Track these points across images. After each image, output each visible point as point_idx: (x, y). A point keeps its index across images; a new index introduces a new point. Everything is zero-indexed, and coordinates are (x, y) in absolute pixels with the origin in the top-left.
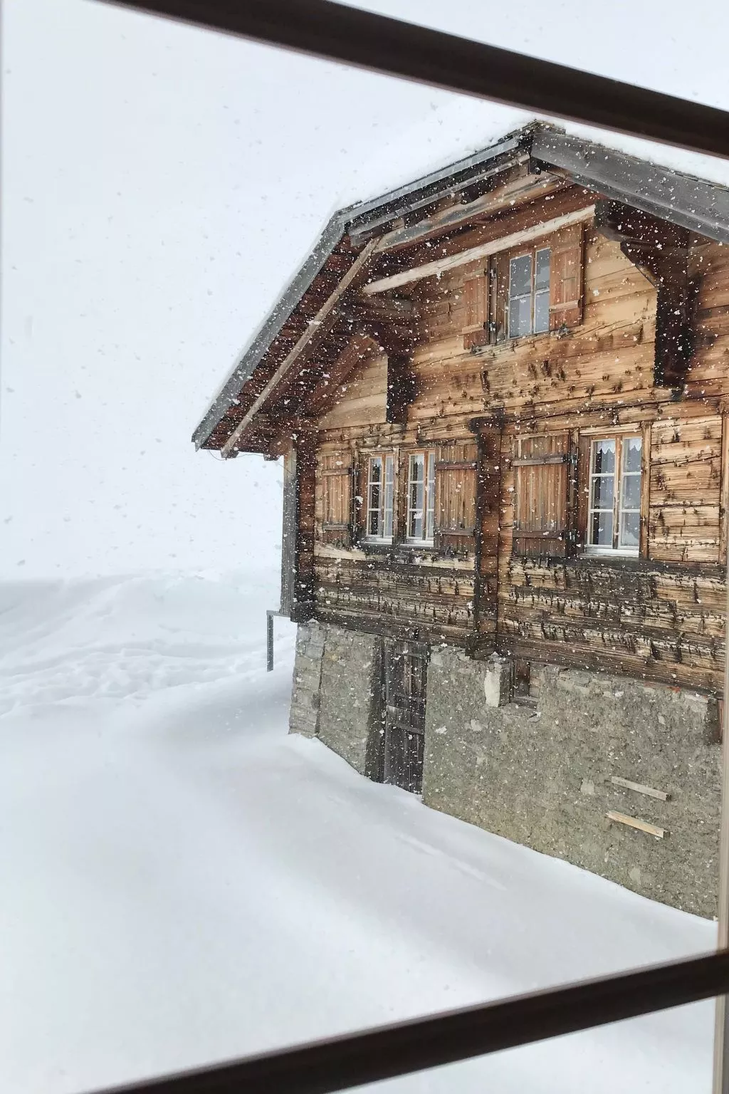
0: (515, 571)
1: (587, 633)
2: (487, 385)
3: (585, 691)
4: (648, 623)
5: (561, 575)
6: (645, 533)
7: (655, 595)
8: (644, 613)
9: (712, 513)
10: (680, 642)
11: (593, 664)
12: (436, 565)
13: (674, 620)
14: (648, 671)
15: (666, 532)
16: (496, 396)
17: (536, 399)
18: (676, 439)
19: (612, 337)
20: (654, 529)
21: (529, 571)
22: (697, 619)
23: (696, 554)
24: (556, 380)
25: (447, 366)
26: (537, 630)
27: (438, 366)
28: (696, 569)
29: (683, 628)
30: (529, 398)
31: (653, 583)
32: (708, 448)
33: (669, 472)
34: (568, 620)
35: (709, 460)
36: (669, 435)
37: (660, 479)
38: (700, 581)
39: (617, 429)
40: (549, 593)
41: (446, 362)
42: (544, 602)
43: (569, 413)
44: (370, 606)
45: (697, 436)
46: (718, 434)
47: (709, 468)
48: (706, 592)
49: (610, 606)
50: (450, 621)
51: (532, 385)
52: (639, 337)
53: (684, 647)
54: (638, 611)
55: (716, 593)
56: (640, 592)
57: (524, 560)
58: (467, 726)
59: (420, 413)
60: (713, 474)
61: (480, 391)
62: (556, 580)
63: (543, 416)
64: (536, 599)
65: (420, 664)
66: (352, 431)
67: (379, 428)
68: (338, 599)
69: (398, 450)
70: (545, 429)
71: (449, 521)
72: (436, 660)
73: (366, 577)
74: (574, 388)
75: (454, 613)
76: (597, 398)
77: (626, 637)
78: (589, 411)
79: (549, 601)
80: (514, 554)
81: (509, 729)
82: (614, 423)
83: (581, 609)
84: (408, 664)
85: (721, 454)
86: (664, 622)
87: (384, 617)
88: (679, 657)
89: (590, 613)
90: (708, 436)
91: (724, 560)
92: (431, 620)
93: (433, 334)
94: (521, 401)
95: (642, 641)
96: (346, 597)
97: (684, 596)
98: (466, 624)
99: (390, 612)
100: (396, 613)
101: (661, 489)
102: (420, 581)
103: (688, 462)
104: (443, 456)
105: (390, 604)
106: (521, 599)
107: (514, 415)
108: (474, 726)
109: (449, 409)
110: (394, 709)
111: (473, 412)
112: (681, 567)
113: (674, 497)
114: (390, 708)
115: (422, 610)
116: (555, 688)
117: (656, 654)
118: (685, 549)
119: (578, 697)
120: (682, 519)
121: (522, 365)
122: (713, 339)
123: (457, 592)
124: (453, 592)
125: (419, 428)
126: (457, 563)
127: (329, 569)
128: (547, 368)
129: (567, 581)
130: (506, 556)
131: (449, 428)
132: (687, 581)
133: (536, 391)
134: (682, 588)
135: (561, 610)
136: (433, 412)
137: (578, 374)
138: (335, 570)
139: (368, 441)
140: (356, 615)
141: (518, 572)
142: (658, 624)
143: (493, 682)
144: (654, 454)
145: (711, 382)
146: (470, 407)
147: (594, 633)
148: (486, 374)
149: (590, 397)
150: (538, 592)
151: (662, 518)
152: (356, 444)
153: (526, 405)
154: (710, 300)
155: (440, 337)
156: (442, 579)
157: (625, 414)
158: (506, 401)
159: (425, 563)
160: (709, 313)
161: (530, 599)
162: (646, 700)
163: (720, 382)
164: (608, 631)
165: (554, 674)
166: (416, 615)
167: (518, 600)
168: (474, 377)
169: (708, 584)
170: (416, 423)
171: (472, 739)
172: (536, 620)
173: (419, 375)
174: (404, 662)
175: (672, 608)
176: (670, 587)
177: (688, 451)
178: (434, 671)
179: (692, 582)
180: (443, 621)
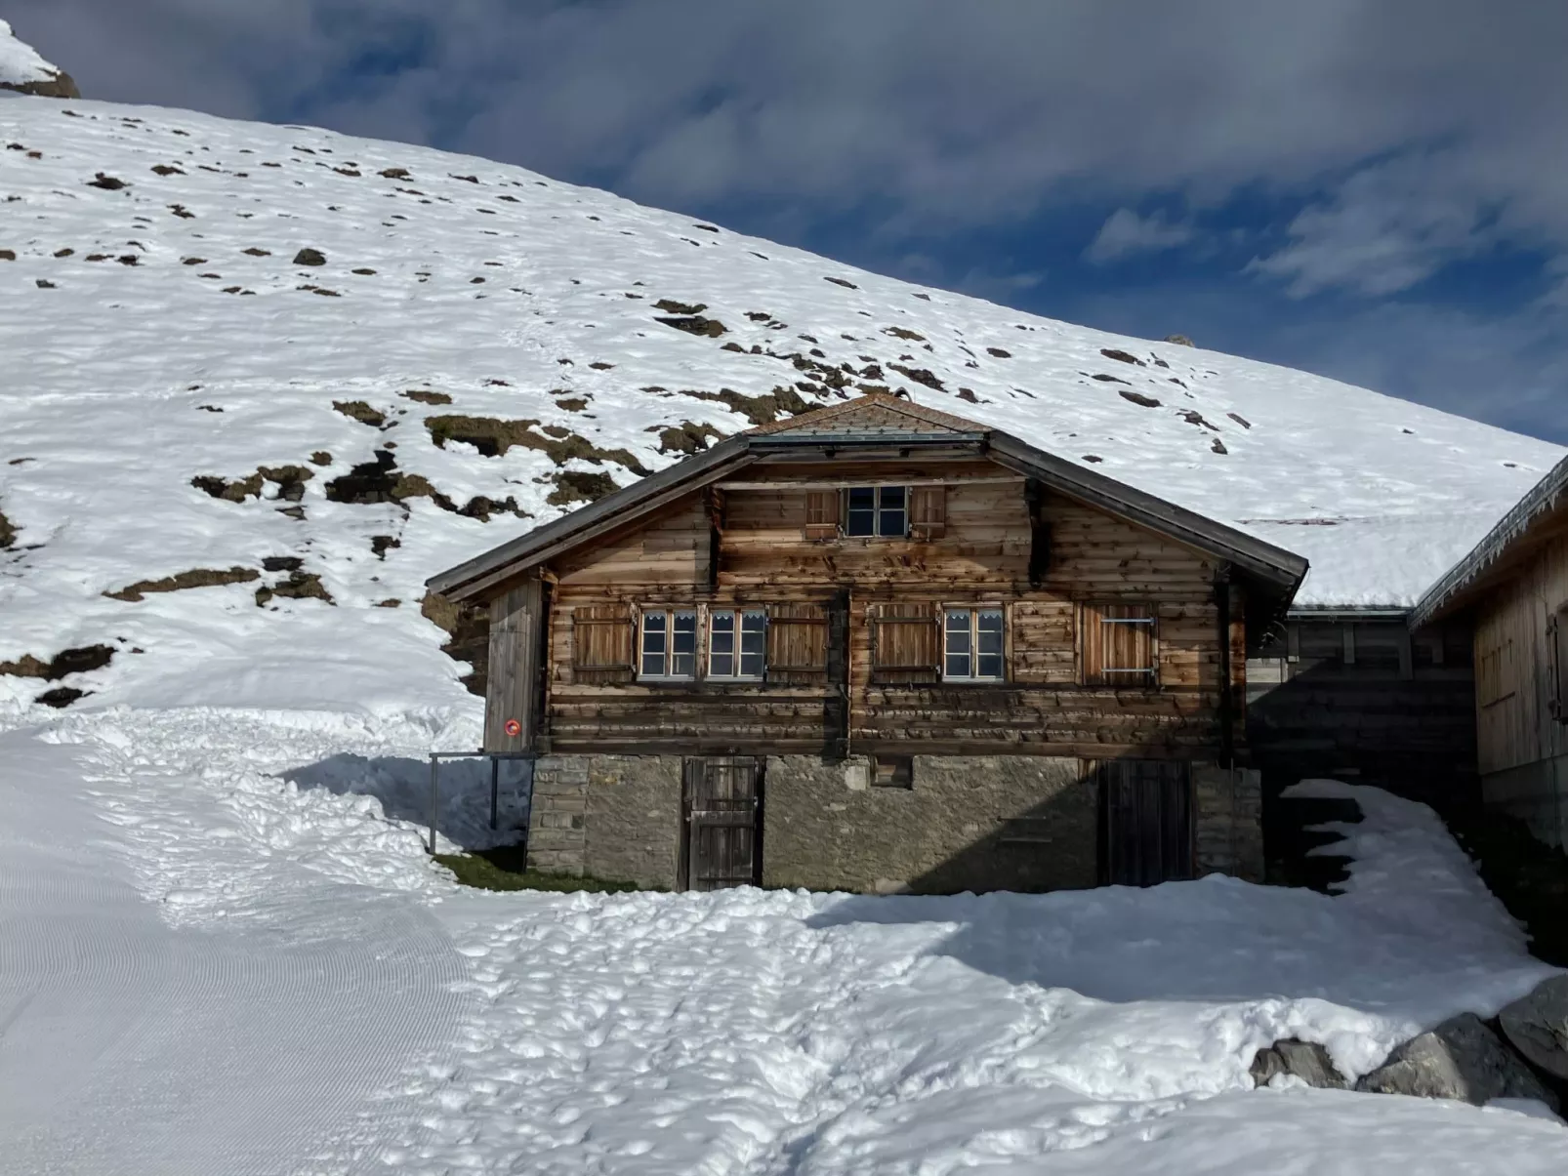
0: (872, 695)
1: (956, 731)
2: (834, 567)
3: (967, 767)
4: (1015, 720)
5: (926, 695)
6: (1010, 667)
7: (1021, 703)
8: (1012, 715)
9: (1069, 655)
10: (1045, 729)
11: (965, 750)
12: (763, 694)
13: (1040, 717)
14: (1018, 749)
15: (1030, 666)
16: (845, 575)
17: (892, 580)
18: (1035, 613)
19: (973, 549)
20: (1018, 665)
21: (889, 694)
22: (1061, 714)
23: (1051, 679)
24: (916, 569)
25: (779, 548)
26: (901, 734)
27: (767, 546)
28: (1056, 687)
29: (1048, 721)
30: (885, 578)
31: (1020, 697)
32: (1063, 620)
33: (1029, 632)
34: (935, 724)
35: (1065, 626)
36: (1029, 610)
37: (1021, 635)
38: (1060, 694)
39: (981, 604)
40: (912, 708)
41: (776, 545)
42: (907, 714)
43: (929, 592)
44: (660, 733)
45: (1055, 612)
46: (1071, 611)
47: (1063, 630)
48: (1066, 700)
49: (979, 713)
50: (787, 735)
51: (889, 570)
52: (1000, 551)
53: (1049, 732)
54: (1005, 713)
55: (1075, 700)
56: (1007, 702)
57: (883, 687)
58: (826, 808)
59: (738, 580)
60: (1067, 633)
61: (824, 569)
62: (920, 699)
63: (901, 591)
64: (898, 713)
65: (745, 772)
66: (625, 588)
67: (673, 587)
68: (600, 730)
69: (704, 606)
70: (903, 600)
71: (790, 660)
72: (776, 765)
73: (652, 708)
74: (935, 576)
75: (793, 729)
76: (960, 583)
77: (996, 730)
78: (952, 591)
79: (913, 713)
80: (872, 683)
81: (880, 803)
82: (977, 601)
83: (948, 716)
84: (726, 774)
85: (1074, 623)
86: (1031, 719)
87: (682, 740)
88: (1045, 738)
89: (959, 718)
90: (1062, 612)
91: (1078, 681)
92: (759, 737)
93: (757, 523)
94: (875, 579)
95: (1011, 731)
96: (615, 728)
97: (1047, 703)
98: (810, 736)
99: (694, 734)
100: (704, 735)
101: (1023, 641)
102: (741, 708)
103: (1045, 626)
104: (780, 613)
105: (693, 729)
106: (880, 714)
107: (867, 589)
108: (836, 807)
109: (781, 579)
110: (704, 813)
111: (814, 583)
112: (1043, 686)
113: (1035, 646)
114: (698, 813)
115: (745, 730)
116: (934, 768)
117: (1025, 738)
118: (1045, 676)
119: (959, 771)
120: (1043, 658)
121: (875, 556)
122: (1064, 559)
123: (796, 713)
124: (790, 714)
125: (737, 591)
126: (795, 692)
127: (582, 706)
128: (906, 561)
129: (934, 699)
130: (860, 685)
131: (782, 593)
132: (1049, 694)
133: (893, 574)
134: (1045, 698)
135: (927, 718)
136: (758, 580)
137: (939, 567)
138: (593, 705)
139: (655, 597)
140: (634, 741)
141: (876, 695)
142: (1025, 720)
143: (857, 773)
144: (1016, 621)
145: (1064, 583)
146: (810, 579)
147: (965, 731)
148: (830, 559)
149: (952, 583)
150: (900, 708)
151: (1024, 658)
152: (633, 600)
153: (881, 583)
154: (1061, 538)
155: (768, 527)
156: (774, 705)
157: (988, 595)
158: (857, 578)
159: (748, 694)
160: (1059, 545)
161: (891, 713)
162: (1025, 765)
163: (1071, 583)
164: (977, 728)
165: (931, 760)
166: (735, 734)
167: (876, 714)
168: (815, 559)
169: (1067, 695)
170: (733, 587)
171: (833, 817)
172: (899, 726)
173: (736, 551)
174: (720, 773)
175: (1037, 710)
176: (1034, 698)
177: (1046, 620)
178: (776, 773)
179: (1053, 695)
180: (777, 735)
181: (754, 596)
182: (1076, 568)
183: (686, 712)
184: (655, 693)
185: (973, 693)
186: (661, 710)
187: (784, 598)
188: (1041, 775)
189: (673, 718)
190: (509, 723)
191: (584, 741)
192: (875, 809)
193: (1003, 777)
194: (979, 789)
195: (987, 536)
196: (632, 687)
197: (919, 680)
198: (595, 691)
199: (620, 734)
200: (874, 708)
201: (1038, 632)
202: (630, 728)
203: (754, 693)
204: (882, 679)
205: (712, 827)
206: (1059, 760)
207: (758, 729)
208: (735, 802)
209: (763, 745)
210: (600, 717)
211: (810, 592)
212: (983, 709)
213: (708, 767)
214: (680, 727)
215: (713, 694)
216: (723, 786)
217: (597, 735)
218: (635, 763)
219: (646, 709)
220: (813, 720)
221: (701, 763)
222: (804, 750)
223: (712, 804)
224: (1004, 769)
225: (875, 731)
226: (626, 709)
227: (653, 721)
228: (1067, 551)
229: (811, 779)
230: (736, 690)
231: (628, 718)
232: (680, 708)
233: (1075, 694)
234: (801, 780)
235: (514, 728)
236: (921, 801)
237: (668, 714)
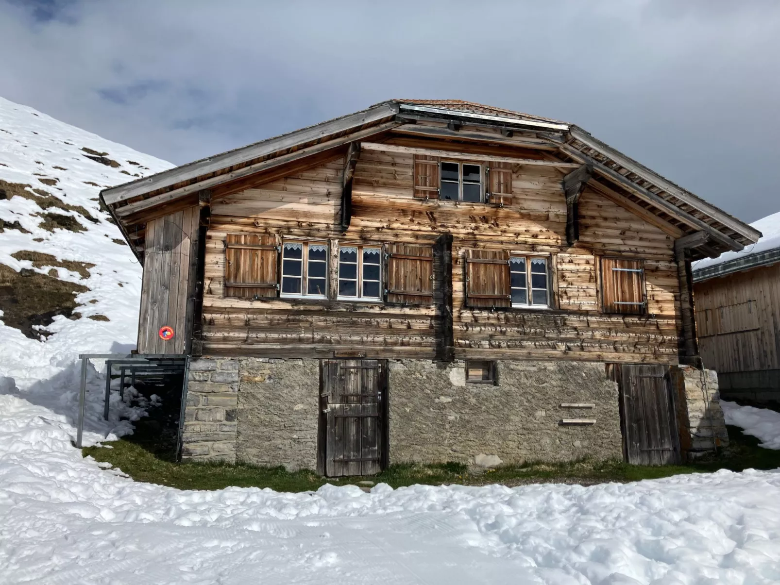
0: (465, 315)
1: (525, 343)
2: (434, 220)
3: (535, 369)
4: (563, 336)
5: (502, 316)
6: (556, 298)
7: (565, 324)
8: (560, 332)
9: (593, 292)
10: (582, 342)
12: (384, 312)
13: (578, 334)
14: (566, 356)
15: (570, 298)
16: (442, 226)
17: (476, 232)
18: (571, 262)
19: (529, 215)
20: (562, 297)
21: (476, 315)
22: (590, 333)
23: (584, 308)
24: (492, 226)
25: (394, 203)
26: (486, 344)
27: (385, 200)
28: (587, 313)
29: (583, 337)
30: (471, 231)
31: (564, 320)
32: (588, 267)
33: (567, 275)
34: (509, 338)
35: (590, 272)
36: (567, 260)
37: (563, 277)
38: (589, 318)
39: (535, 253)
40: (492, 325)
41: (391, 200)
42: (489, 330)
43: (502, 243)
44: (300, 340)
45: (583, 262)
46: (593, 262)
47: (589, 275)
48: (593, 322)
49: (538, 330)
50: (403, 344)
51: (473, 225)
52: (547, 218)
53: (584, 344)
54: (556, 331)
55: (598, 322)
56: (556, 323)
57: (472, 309)
58: (437, 400)
59: (363, 223)
60: (591, 277)
61: (427, 220)
62: (498, 319)
63: (481, 241)
64: (483, 329)
65: (371, 372)
66: (270, 222)
67: (310, 225)
68: (247, 337)
69: (336, 241)
70: (484, 247)
71: (405, 288)
72: (397, 368)
73: (293, 320)
74: (504, 232)
75: (406, 339)
76: (521, 238)
77: (550, 343)
78: (517, 243)
79: (494, 329)
80: (465, 305)
81: (477, 396)
82: (534, 251)
83: (518, 332)
84: (356, 374)
85: (595, 270)
86: (572, 335)
87: (319, 346)
88: (582, 349)
89: (525, 333)
90: (588, 262)
91: (600, 310)
92: (380, 345)
93: (377, 182)
94: (464, 231)
95: (560, 344)
96: (262, 335)
97: (582, 324)
98: (420, 345)
99: (330, 342)
100: (338, 342)
101: (564, 280)
102: (366, 322)
103: (578, 271)
104: (397, 250)
105: (328, 337)
106: (470, 329)
107: (458, 237)
108: (444, 399)
109: (396, 225)
110: (338, 406)
111: (420, 230)
112: (579, 313)
113: (572, 284)
114: (333, 405)
115: (370, 339)
116: (512, 370)
117: (569, 349)
118: (580, 305)
119: (529, 372)
120: (576, 294)
121: (464, 214)
122: (587, 227)
123: (409, 327)
124: (405, 327)
125: (362, 231)
126: (407, 311)
127: (231, 316)
128: (485, 219)
129: (507, 320)
130: (457, 307)
131: (396, 235)
132: (582, 318)
133: (477, 228)
134: (581, 321)
135: (503, 333)
136: (378, 225)
137: (508, 225)
138: (242, 316)
139: (296, 231)
140: (278, 347)
141: (467, 315)
142: (569, 336)
143: (458, 373)
144: (559, 266)
145: (587, 242)
146: (417, 228)
147: (530, 343)
148: (432, 213)
149: (517, 237)
150: (485, 325)
151: (566, 292)
152: (278, 231)
153: (468, 234)
154: (584, 212)
155: (385, 186)
156: (392, 320)
157: (540, 248)
158: (452, 230)
159: (372, 311)
160: (584, 217)
161: (478, 329)
162: (573, 367)
163: (593, 243)
164: (537, 341)
165: (510, 364)
166: (362, 343)
167: (467, 330)
168: (420, 213)
169: (593, 319)
170: (359, 228)
171: (442, 407)
172: (483, 339)
173: (361, 201)
174: (350, 374)
175: (575, 329)
176: (573, 320)
177: (578, 267)
178: (398, 373)
179: (585, 319)
180: (395, 344)
181: (375, 237)
182: (594, 233)
183: (322, 324)
184: (296, 308)
185: (533, 316)
186: (300, 321)
187: (398, 239)
188: (584, 375)
189: (312, 328)
190: (163, 328)
191: (234, 346)
192: (473, 401)
193: (560, 376)
194: (544, 385)
195: (537, 207)
196: (277, 302)
197: (498, 305)
198: (246, 304)
199: (265, 341)
200: (466, 325)
201: (574, 275)
202: (276, 336)
203: (377, 310)
204: (472, 303)
205: (345, 419)
206: (594, 364)
207: (380, 339)
208: (363, 396)
209: (384, 351)
210: (247, 326)
211: (417, 237)
212: (542, 327)
213: (341, 368)
214: (317, 336)
215: (344, 310)
216: (353, 384)
217: (245, 341)
218: (281, 365)
219: (288, 320)
220: (423, 333)
221: (336, 365)
222: (418, 356)
223: (345, 399)
224: (561, 371)
225: (467, 342)
226: (271, 321)
227: (295, 330)
228: (589, 221)
229: (424, 377)
230: (362, 307)
231: (272, 327)
232: (318, 321)
233: (599, 319)
234: (417, 379)
235: (168, 333)
236: (507, 394)
237: (307, 325)
